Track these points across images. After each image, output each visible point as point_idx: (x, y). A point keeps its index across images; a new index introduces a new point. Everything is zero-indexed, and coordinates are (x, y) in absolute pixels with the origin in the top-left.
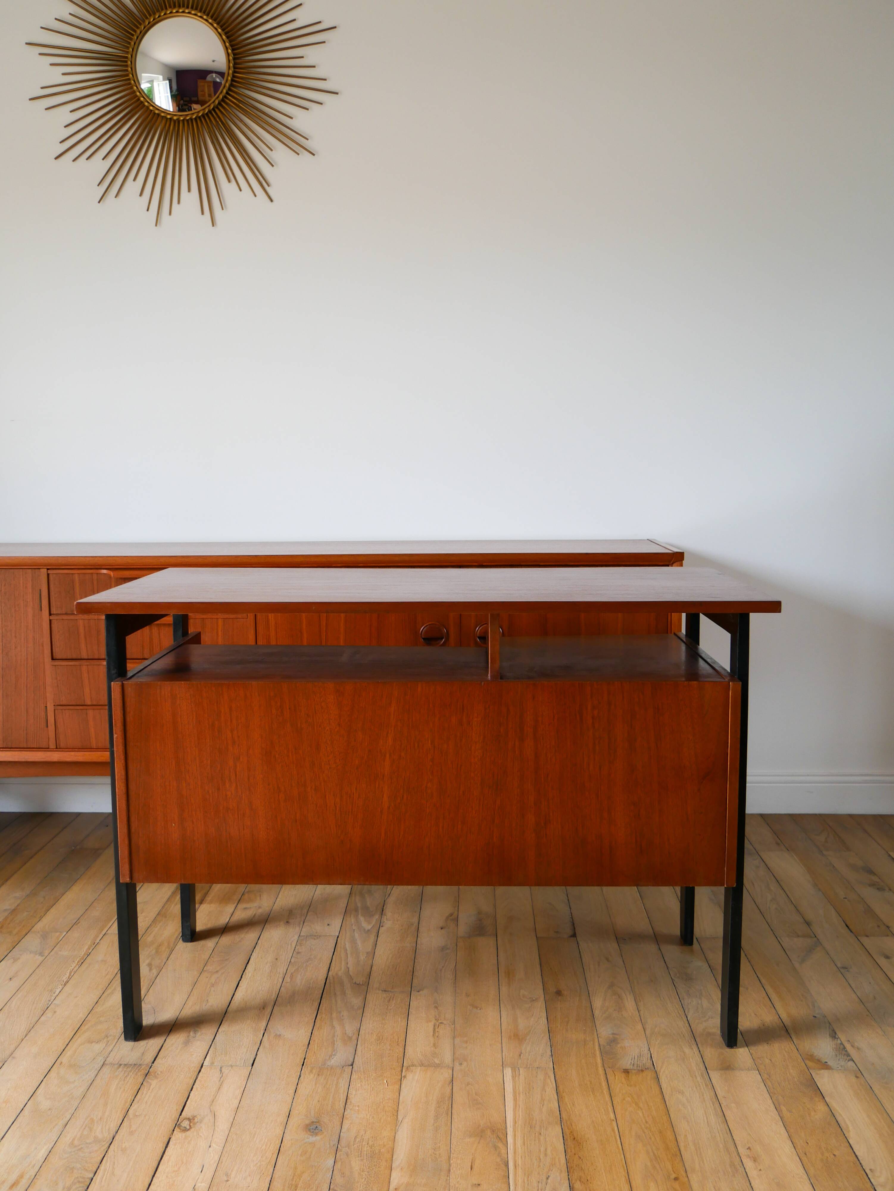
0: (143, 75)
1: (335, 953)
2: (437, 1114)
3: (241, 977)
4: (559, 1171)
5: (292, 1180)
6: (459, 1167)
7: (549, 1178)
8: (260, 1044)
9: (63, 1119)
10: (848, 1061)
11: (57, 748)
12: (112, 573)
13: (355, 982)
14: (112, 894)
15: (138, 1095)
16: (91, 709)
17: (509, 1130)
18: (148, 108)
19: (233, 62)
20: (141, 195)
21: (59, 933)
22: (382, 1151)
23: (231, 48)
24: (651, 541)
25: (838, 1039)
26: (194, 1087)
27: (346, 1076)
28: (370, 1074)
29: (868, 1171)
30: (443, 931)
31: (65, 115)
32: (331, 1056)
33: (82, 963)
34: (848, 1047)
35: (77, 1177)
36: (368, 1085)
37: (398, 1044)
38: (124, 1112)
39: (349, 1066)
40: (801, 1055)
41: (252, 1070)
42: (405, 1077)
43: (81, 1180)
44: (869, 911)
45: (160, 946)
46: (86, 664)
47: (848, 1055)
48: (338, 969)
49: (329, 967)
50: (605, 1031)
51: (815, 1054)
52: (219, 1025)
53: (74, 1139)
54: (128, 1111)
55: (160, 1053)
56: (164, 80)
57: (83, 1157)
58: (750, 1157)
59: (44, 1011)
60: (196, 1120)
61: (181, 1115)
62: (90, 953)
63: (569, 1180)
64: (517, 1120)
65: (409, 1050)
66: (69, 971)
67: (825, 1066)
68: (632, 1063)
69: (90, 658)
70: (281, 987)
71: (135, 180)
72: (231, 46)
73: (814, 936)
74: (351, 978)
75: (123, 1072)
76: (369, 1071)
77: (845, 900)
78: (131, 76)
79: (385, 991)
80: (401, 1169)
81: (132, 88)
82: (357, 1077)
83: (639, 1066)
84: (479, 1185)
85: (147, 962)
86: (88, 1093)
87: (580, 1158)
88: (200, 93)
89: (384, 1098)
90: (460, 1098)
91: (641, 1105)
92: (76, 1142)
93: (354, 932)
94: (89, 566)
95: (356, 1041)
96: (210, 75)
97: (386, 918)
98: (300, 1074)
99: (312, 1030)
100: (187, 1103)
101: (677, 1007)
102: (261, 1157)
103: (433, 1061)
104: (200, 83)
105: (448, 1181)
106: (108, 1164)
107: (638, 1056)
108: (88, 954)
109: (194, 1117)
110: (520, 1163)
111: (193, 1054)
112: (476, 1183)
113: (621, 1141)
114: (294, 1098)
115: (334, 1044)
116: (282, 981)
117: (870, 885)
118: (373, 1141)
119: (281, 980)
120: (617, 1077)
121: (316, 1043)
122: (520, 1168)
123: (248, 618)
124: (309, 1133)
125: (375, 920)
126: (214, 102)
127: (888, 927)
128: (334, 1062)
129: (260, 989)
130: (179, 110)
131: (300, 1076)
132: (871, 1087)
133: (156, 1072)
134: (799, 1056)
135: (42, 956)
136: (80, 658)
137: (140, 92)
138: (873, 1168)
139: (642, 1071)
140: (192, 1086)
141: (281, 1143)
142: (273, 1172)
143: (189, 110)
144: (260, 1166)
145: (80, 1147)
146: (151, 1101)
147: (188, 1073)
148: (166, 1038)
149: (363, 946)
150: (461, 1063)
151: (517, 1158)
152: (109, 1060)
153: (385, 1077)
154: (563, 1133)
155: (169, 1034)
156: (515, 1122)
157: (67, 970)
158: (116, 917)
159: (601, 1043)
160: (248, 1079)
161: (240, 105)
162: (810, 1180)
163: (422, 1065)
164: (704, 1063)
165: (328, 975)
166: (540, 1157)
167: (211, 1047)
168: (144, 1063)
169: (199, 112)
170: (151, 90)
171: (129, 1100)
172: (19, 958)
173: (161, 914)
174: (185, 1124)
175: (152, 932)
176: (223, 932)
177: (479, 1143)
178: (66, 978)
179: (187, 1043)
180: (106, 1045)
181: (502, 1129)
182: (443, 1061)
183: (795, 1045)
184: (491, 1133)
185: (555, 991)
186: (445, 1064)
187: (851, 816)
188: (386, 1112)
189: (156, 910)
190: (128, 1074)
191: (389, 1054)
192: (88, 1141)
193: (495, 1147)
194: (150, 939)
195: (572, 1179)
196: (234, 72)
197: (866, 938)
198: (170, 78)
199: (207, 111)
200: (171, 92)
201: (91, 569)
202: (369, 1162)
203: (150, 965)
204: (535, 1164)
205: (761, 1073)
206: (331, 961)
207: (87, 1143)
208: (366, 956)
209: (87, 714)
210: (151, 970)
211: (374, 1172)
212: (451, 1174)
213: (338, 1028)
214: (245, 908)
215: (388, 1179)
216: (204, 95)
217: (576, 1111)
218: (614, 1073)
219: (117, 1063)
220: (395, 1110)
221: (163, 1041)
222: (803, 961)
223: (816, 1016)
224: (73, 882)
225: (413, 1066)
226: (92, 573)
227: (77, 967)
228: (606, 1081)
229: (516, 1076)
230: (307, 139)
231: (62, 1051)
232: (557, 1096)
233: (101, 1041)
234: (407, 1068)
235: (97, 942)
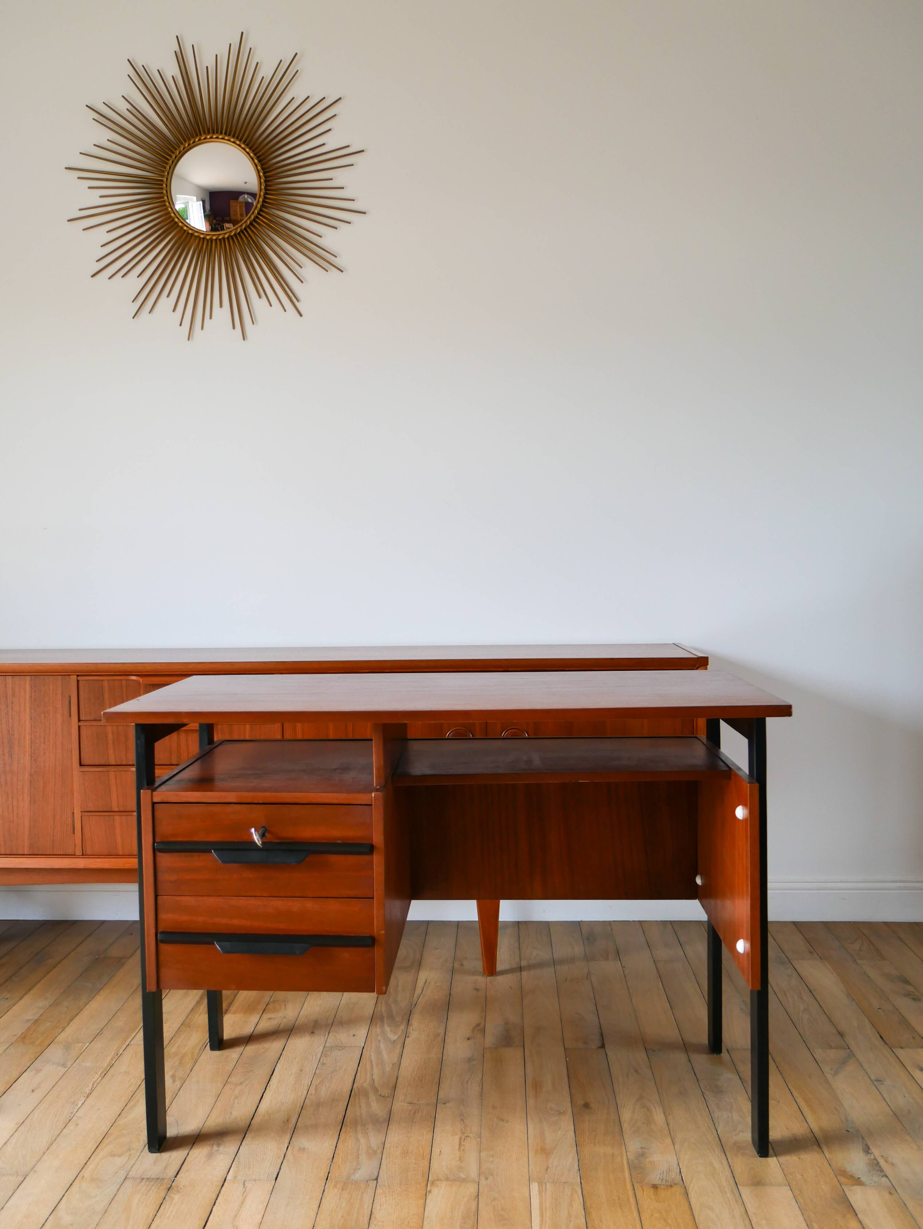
0: (177, 196)
1: (360, 1064)
3: (266, 1089)
8: (284, 1157)
10: (883, 1176)
11: (83, 855)
12: (141, 680)
13: (381, 1094)
14: (137, 1002)
15: (160, 1208)
16: (118, 815)
18: (182, 228)
19: (264, 185)
20: (174, 310)
21: (82, 1044)
23: (262, 171)
24: (675, 645)
25: (871, 1154)
26: (217, 1201)
27: (370, 1191)
28: (395, 1189)
30: (469, 1041)
31: (102, 235)
32: (355, 1170)
33: (105, 1074)
34: (882, 1162)
36: (393, 1199)
37: (423, 1159)
38: (147, 1226)
39: (374, 1180)
40: (833, 1171)
41: (276, 1184)
42: (430, 1192)
44: (905, 1023)
45: (184, 1057)
46: (115, 770)
47: (882, 1171)
48: (363, 1081)
49: (355, 1079)
50: (633, 1145)
51: (848, 1170)
52: (242, 1138)
54: (150, 1227)
55: (182, 1167)
56: (197, 200)
59: (67, 1123)
62: (113, 1064)
65: (435, 1164)
66: (92, 1082)
67: (858, 1182)
68: (661, 1178)
69: (118, 764)
70: (305, 1099)
71: (168, 296)
72: (263, 169)
73: (847, 1047)
74: (376, 1090)
75: (146, 1186)
76: (394, 1186)
77: (879, 1010)
78: (166, 198)
79: (410, 1103)
81: (167, 209)
82: (381, 1191)
83: (668, 1181)
85: (171, 1073)
86: (110, 1208)
88: (232, 213)
89: (409, 1214)
90: (486, 1213)
91: (670, 1221)
93: (380, 1043)
94: (119, 672)
95: (381, 1155)
96: (243, 195)
97: (413, 1029)
98: (324, 1188)
99: (337, 1144)
100: (210, 1218)
101: (707, 1119)
103: (458, 1176)
104: (233, 203)
107: (667, 1171)
108: (111, 1065)
111: (216, 1168)
114: (317, 1213)
115: (359, 1158)
116: (307, 1092)
117: (905, 995)
119: (305, 1092)
120: (645, 1194)
121: (341, 1156)
125: (401, 1031)
126: (246, 221)
128: (358, 1176)
129: (284, 1101)
130: (213, 230)
131: (324, 1191)
132: (905, 1205)
133: (178, 1186)
135: (65, 1067)
136: (108, 764)
137: (174, 214)
139: (671, 1186)
140: (214, 1200)
143: (222, 230)
146: (174, 1217)
147: (211, 1185)
148: (189, 1151)
149: (389, 1058)
150: (487, 1178)
152: (132, 1174)
153: (409, 1192)
155: (192, 1148)
157: (90, 1082)
158: (142, 1025)
159: (630, 1157)
160: (271, 1194)
161: (271, 224)
163: (447, 1179)
164: (734, 1178)
165: (353, 1087)
167: (235, 1161)
168: (167, 1177)
169: (231, 231)
170: (185, 210)
171: (151, 1215)
172: (41, 1070)
173: (185, 1025)
175: (177, 1042)
176: (248, 1041)
178: (89, 1090)
179: (210, 1156)
180: (129, 1158)
182: (469, 1175)
183: (827, 1160)
185: (583, 1103)
186: (471, 1178)
188: (410, 1227)
189: (180, 1021)
190: (151, 1189)
191: (414, 1168)
194: (173, 1050)
196: (266, 194)
197: (901, 1049)
198: (204, 199)
199: (239, 230)
200: (204, 212)
201: (121, 675)
203: (173, 1076)
205: (792, 1189)
206: (356, 1073)
208: (391, 1067)
209: (114, 820)
210: (174, 1081)
213: (363, 1141)
214: (270, 1019)
216: (236, 215)
217: (603, 1227)
218: (643, 1189)
219: (139, 1177)
220: (419, 1226)
221: (187, 1154)
222: (836, 1073)
223: (849, 1130)
224: (96, 991)
225: (439, 1180)
226: (122, 680)
227: (100, 1078)
228: (634, 1196)
229: (543, 1191)
230: (336, 257)
231: (84, 1164)
232: (585, 1211)
233: (123, 1154)
234: (432, 1183)
235: (121, 1053)
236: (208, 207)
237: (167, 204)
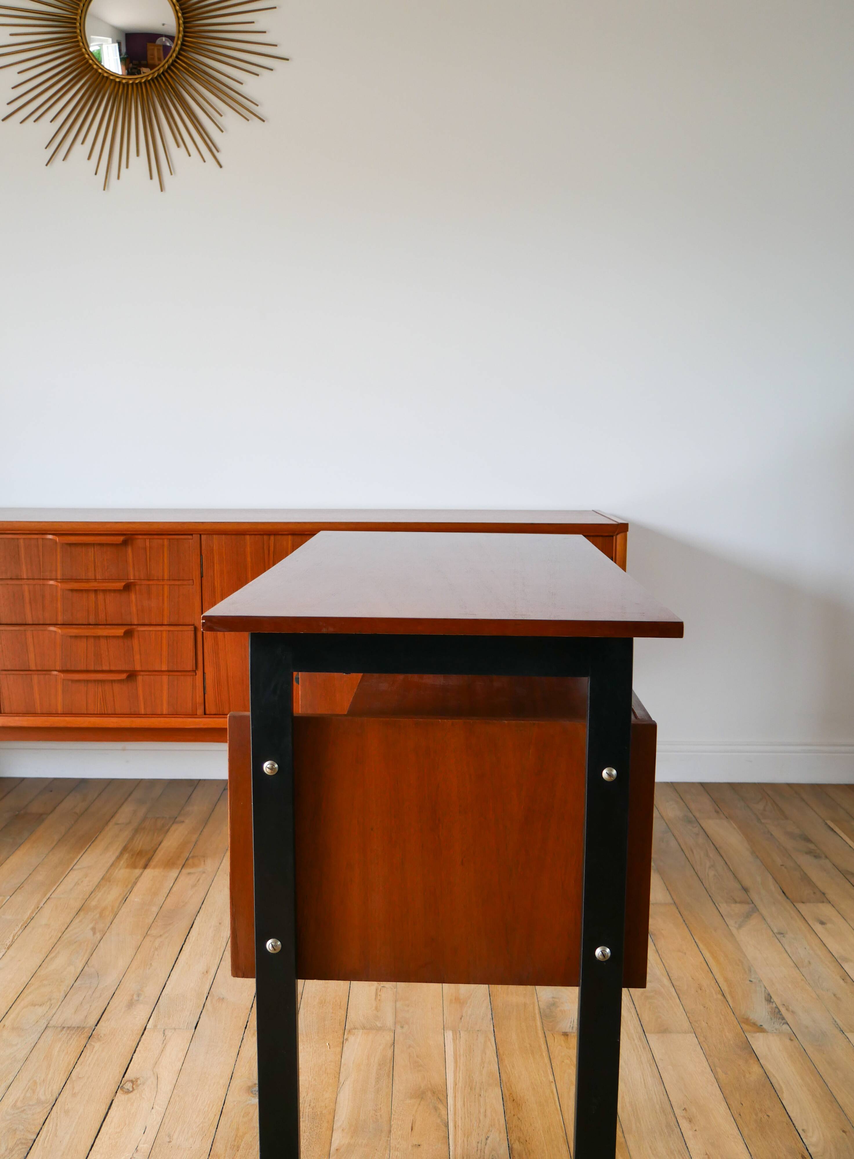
0: (92, 37)
2: (378, 1076)
3: (185, 941)
4: (498, 1132)
5: (235, 1140)
6: (400, 1128)
7: (489, 1138)
8: (204, 1007)
9: (5, 1081)
10: (783, 1024)
12: (57, 539)
15: (80, 1057)
17: (449, 1091)
18: (96, 71)
19: (183, 26)
20: (89, 158)
22: (323, 1112)
23: (181, 12)
24: (597, 512)
25: (773, 1002)
26: (137, 1049)
28: (313, 1037)
29: (800, 1131)
31: (12, 76)
33: (26, 927)
34: (783, 1010)
35: (20, 1139)
36: (311, 1047)
37: (340, 1008)
38: (67, 1074)
40: (736, 1019)
41: (195, 1033)
42: (347, 1039)
43: (23, 1141)
44: (806, 879)
46: (30, 629)
47: (783, 1019)
50: (545, 995)
51: (751, 1018)
53: (16, 1101)
54: (70, 1074)
55: (103, 1016)
56: (113, 42)
57: (25, 1119)
58: (685, 1118)
60: (139, 1082)
61: (124, 1077)
62: (33, 917)
63: (508, 1140)
64: (457, 1082)
65: (352, 1013)
66: (12, 935)
67: (761, 1029)
68: (572, 1026)
69: (35, 623)
70: (224, 951)
71: (83, 143)
72: (182, 9)
73: (751, 902)
75: (67, 1034)
76: (311, 1034)
77: (782, 867)
78: (80, 38)
80: (343, 1130)
81: (80, 50)
84: (419, 1145)
85: (91, 925)
86: (31, 1055)
87: (519, 1119)
88: (149, 56)
89: (326, 1061)
90: (401, 1060)
92: (19, 1104)
94: (35, 531)
96: (161, 38)
98: (243, 1036)
100: (130, 1065)
102: (203, 1118)
103: (374, 1024)
104: (150, 46)
105: (389, 1142)
106: (51, 1125)
108: (32, 918)
109: (137, 1079)
110: (460, 1125)
111: (136, 1018)
112: (417, 1144)
113: (559, 1103)
114: (236, 1061)
116: (226, 944)
117: (807, 853)
118: (315, 1102)
119: (224, 944)
120: (556, 1040)
122: (460, 1129)
123: (193, 585)
124: (252, 1095)
126: (163, 66)
127: (824, 894)
129: (204, 953)
130: (128, 74)
131: (243, 1039)
132: (805, 1050)
133: (98, 1035)
134: (735, 1019)
136: (24, 623)
137: (88, 55)
138: (805, 1128)
140: (135, 1048)
141: (224, 1105)
142: (215, 1133)
143: (138, 74)
144: (202, 1127)
145: (22, 1109)
146: (94, 1064)
147: (131, 1035)
148: (110, 1001)
150: (403, 1026)
151: (457, 1120)
152: (53, 1023)
153: (327, 1039)
154: (502, 1095)
156: (456, 1084)
159: (541, 1007)
160: (191, 1042)
161: (190, 69)
162: (744, 1140)
163: (364, 1028)
164: (642, 1026)
166: (480, 1118)
167: (155, 1010)
168: (87, 1026)
169: (148, 76)
170: (99, 52)
171: (72, 1062)
173: (105, 879)
174: (128, 1086)
175: (96, 896)
177: (419, 1104)
178: (10, 942)
179: (130, 1006)
180: (50, 1008)
181: (443, 1091)
182: (385, 1024)
183: (731, 1009)
184: (432, 1094)
186: (387, 1027)
187: (789, 785)
188: (328, 1074)
189: (100, 875)
190: (71, 1037)
191: (332, 1017)
192: (31, 1103)
193: (436, 1109)
194: (94, 903)
195: (511, 1140)
196: (184, 36)
197: (802, 904)
198: (119, 41)
199: (156, 75)
200: (120, 54)
201: (37, 534)
202: (310, 1123)
203: (93, 929)
204: (475, 1125)
205: (697, 1036)
207: (30, 1105)
209: (31, 678)
210: (94, 933)
211: (315, 1133)
212: (391, 1135)
214: (189, 874)
215: (330, 1140)
216: (153, 59)
217: (515, 1073)
218: (554, 1036)
219: (60, 1026)
220: (336, 1072)
221: (107, 1003)
222: (740, 927)
223: (752, 980)
224: (16, 846)
225: (355, 1029)
226: (38, 539)
227: (21, 931)
228: (545, 1044)
229: (457, 1039)
230: (257, 105)
231: (5, 1014)
232: (497, 1058)
233: (44, 1004)
234: (349, 1031)
235: (41, 906)
236: (124, 50)
237: (81, 44)
